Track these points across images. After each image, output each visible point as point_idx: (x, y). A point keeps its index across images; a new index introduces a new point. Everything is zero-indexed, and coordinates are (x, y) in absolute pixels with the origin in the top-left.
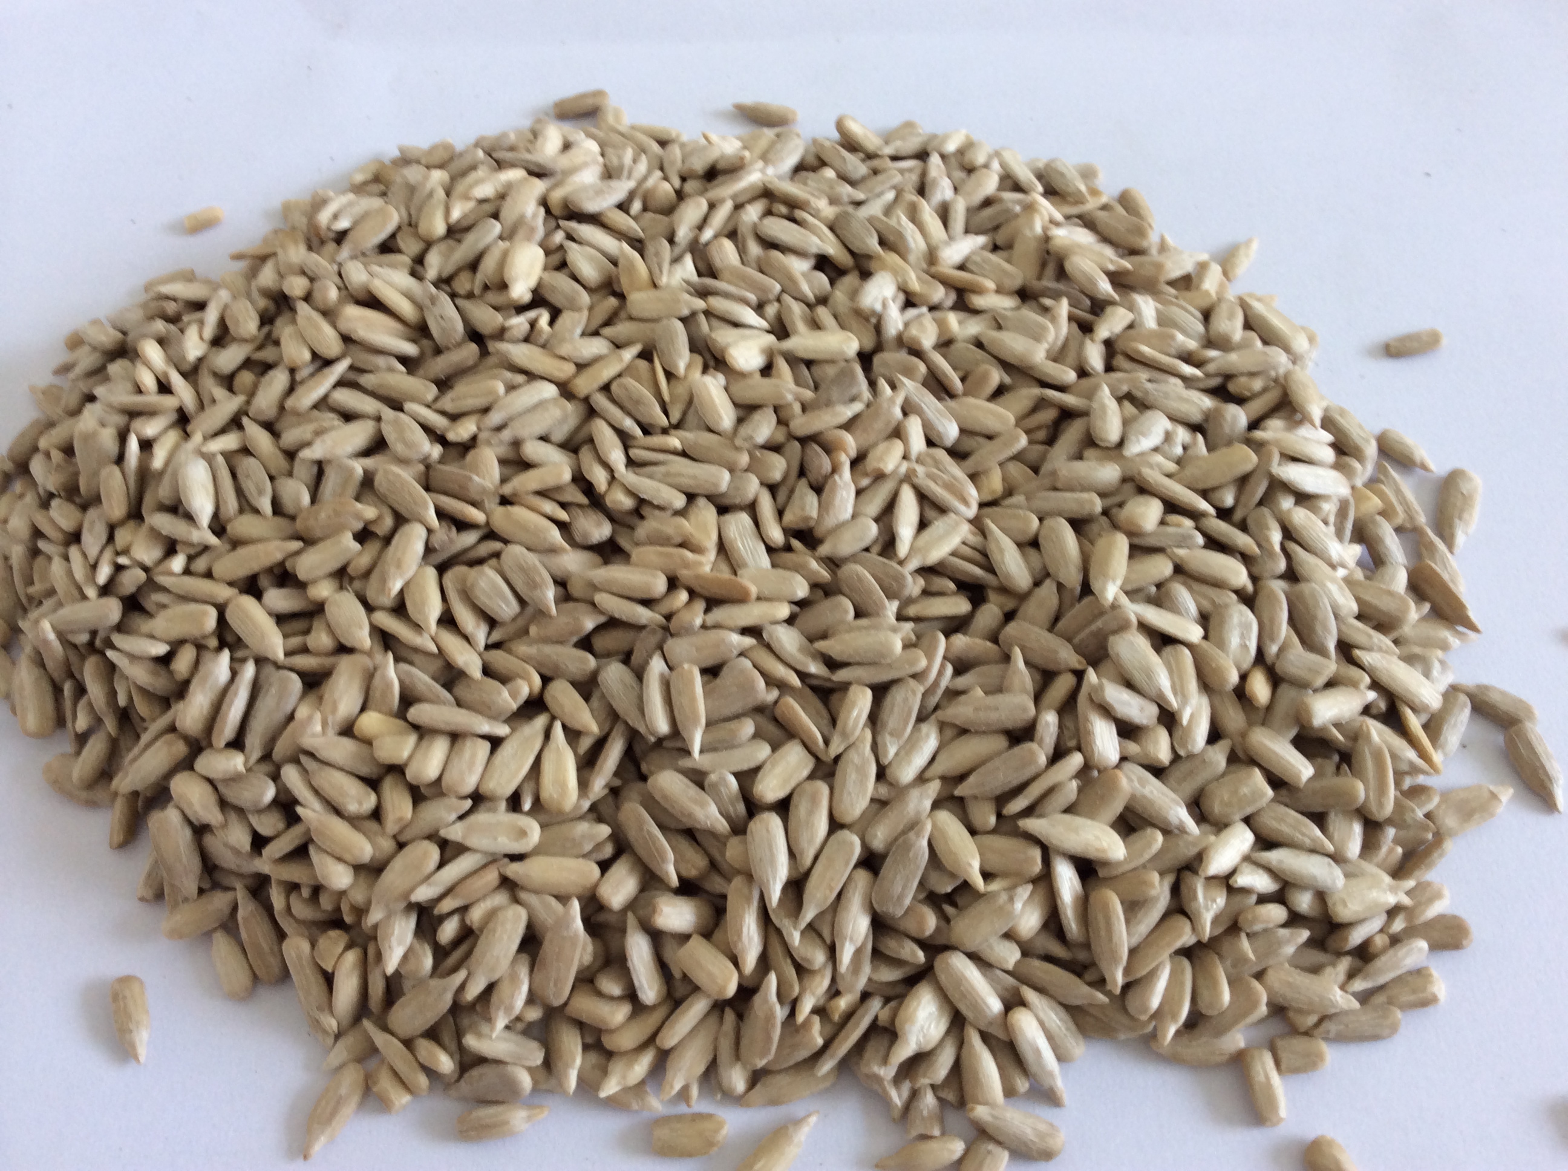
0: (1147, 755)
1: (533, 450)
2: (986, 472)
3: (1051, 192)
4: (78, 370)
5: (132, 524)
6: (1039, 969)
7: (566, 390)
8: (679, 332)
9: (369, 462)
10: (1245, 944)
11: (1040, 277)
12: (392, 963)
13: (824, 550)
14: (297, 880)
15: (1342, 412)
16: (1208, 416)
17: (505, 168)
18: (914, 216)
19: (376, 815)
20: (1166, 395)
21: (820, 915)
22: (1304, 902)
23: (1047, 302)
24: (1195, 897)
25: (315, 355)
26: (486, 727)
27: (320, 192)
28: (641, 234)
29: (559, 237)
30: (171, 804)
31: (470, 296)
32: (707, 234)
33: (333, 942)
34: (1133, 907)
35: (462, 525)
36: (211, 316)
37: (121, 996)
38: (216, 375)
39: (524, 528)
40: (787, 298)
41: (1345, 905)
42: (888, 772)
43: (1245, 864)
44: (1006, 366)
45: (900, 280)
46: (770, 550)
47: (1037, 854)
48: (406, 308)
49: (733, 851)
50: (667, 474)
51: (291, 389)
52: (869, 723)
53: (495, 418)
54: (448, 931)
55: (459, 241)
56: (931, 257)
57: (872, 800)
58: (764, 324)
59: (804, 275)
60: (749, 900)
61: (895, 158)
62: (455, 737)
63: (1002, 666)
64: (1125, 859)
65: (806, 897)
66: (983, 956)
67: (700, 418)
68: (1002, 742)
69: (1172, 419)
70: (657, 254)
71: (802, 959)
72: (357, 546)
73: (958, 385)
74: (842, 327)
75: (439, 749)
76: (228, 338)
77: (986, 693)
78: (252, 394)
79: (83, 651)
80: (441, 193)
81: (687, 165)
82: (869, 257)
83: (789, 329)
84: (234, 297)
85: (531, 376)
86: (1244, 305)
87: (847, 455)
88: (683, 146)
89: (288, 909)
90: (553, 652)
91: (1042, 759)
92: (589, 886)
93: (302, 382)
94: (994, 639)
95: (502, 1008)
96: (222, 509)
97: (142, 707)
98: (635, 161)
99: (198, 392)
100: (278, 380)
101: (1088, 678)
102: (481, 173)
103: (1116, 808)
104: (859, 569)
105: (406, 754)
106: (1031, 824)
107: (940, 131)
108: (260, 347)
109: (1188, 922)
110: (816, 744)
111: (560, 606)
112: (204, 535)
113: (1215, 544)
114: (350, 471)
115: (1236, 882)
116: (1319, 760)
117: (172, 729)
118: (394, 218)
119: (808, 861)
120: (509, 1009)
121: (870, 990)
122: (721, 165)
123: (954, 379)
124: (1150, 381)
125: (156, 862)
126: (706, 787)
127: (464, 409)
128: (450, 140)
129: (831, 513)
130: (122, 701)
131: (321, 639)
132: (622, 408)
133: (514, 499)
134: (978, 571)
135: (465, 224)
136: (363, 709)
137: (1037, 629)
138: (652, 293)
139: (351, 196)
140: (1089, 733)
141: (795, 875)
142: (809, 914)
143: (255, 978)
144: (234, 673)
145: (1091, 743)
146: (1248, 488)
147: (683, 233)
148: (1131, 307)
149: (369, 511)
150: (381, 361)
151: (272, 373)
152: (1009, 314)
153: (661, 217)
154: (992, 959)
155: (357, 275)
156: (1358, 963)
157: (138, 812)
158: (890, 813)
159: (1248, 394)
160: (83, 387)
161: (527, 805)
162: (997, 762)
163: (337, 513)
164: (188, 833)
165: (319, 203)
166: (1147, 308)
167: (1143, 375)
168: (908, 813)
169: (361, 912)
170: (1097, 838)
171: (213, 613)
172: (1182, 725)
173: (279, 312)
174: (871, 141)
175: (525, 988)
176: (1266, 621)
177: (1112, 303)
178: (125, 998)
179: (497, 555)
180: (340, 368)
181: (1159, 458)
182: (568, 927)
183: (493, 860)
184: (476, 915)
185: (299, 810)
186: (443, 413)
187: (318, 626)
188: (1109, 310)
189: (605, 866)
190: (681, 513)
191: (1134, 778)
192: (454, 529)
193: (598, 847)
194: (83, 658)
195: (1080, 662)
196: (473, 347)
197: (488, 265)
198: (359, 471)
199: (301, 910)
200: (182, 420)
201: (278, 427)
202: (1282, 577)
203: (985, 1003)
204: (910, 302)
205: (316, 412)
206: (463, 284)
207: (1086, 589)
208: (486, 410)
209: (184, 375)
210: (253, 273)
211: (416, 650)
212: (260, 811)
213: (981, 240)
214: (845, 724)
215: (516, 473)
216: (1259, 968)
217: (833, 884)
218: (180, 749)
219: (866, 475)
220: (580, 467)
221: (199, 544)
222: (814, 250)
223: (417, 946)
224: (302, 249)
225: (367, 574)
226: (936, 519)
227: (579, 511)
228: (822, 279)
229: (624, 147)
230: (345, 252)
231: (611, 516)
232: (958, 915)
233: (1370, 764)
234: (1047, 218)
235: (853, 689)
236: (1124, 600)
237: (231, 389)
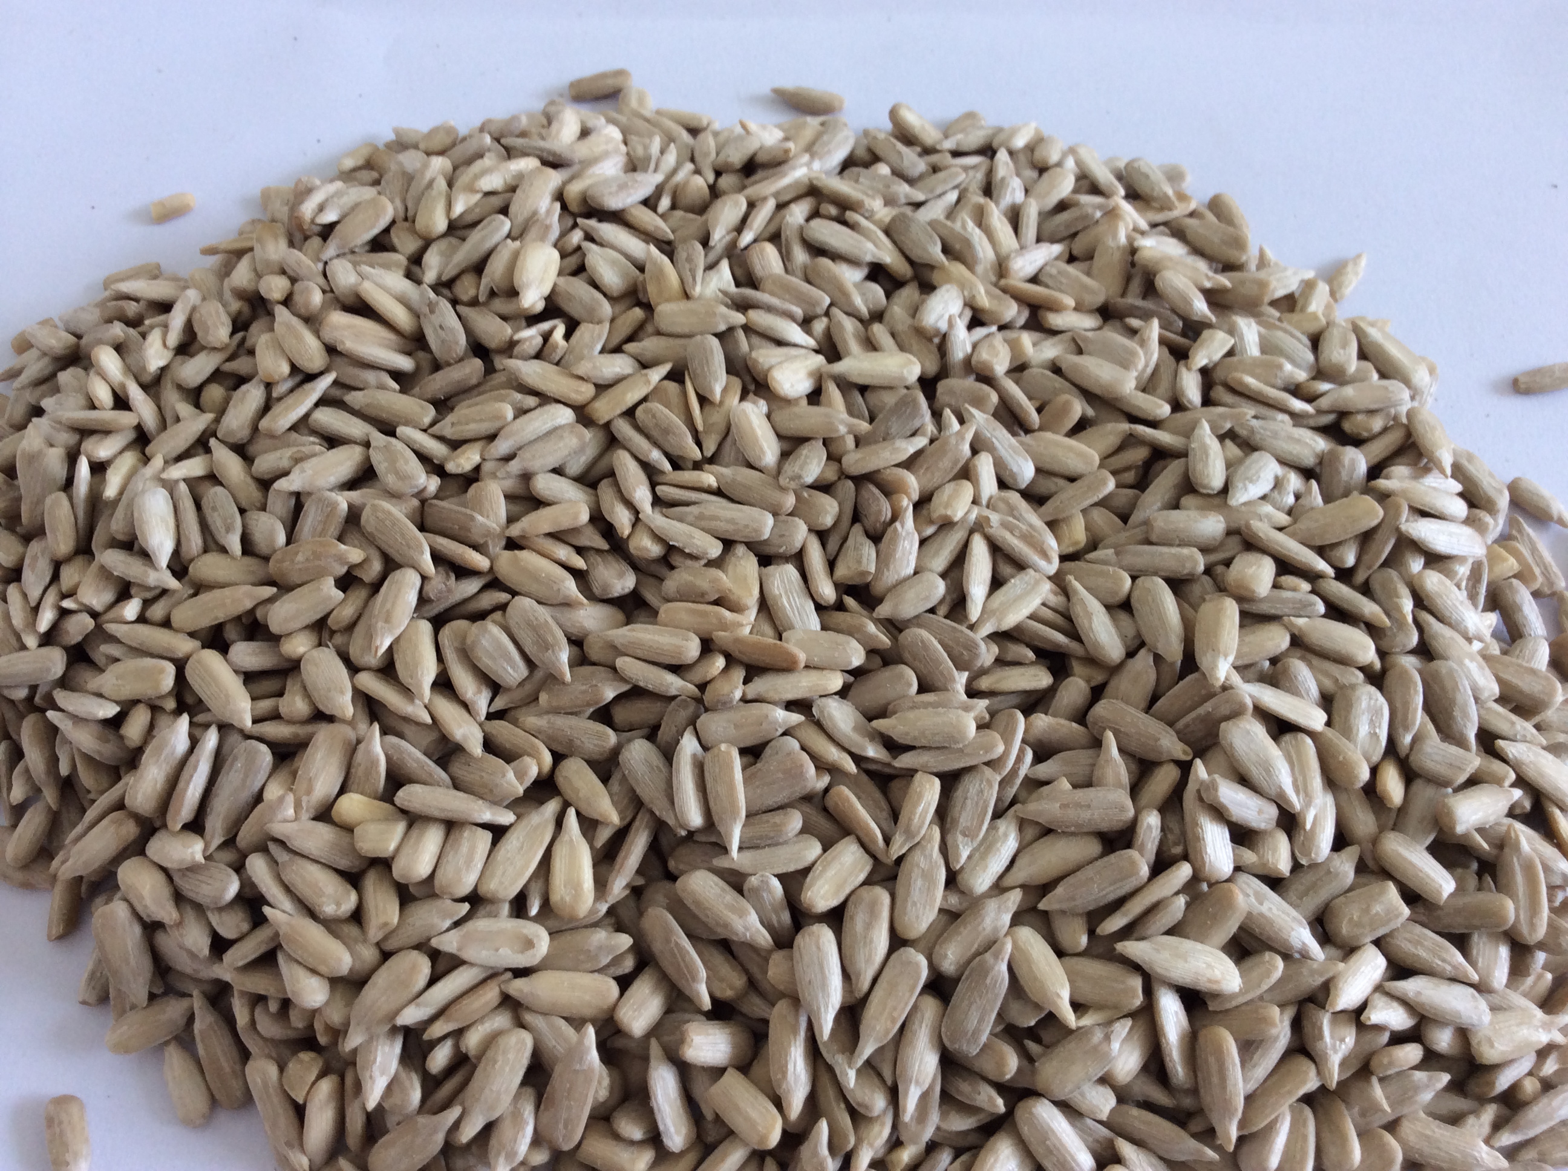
0: (1265, 865)
1: (546, 485)
2: (1067, 520)
3: (1133, 196)
4: (24, 378)
5: (79, 561)
6: (1139, 1119)
7: (583, 416)
8: (715, 350)
9: (355, 495)
10: (1378, 1091)
11: (1123, 294)
12: (373, 1096)
13: (884, 610)
14: (262, 992)
15: (1470, 458)
16: (1322, 459)
17: (516, 157)
18: (981, 218)
19: (357, 917)
20: (1275, 435)
21: (880, 1051)
22: (1443, 1040)
23: (1135, 322)
24: (1321, 1037)
25: (295, 369)
26: (487, 815)
27: (304, 179)
28: (671, 237)
29: (576, 237)
30: (119, 895)
31: (474, 303)
32: (747, 238)
33: (306, 1066)
34: (1249, 1047)
35: (462, 572)
36: (177, 319)
37: (56, 1122)
38: (180, 387)
39: (534, 576)
40: (836, 311)
41: (1492, 1046)
42: (959, 878)
43: (1377, 995)
44: (1088, 395)
45: (966, 293)
46: (820, 608)
47: (1137, 983)
48: (400, 316)
49: (776, 971)
50: (701, 517)
51: (266, 408)
52: (936, 820)
53: (502, 447)
54: (440, 1058)
55: (464, 239)
56: (1001, 268)
57: (941, 910)
58: (811, 342)
59: (856, 285)
60: (795, 1031)
61: (956, 154)
62: (451, 826)
63: (1090, 752)
64: (1241, 990)
65: (863, 1029)
66: (1072, 1104)
67: (738, 451)
68: (1094, 847)
69: (1282, 462)
70: (689, 259)
71: (859, 1104)
72: (340, 595)
73: (1034, 418)
74: (902, 348)
75: (431, 840)
76: (195, 346)
77: (1075, 786)
78: (221, 412)
79: (21, 707)
80: (441, 184)
81: (722, 157)
82: (931, 267)
83: (840, 347)
84: (204, 299)
85: (545, 399)
86: (1357, 330)
87: (910, 499)
88: (716, 134)
89: (253, 1023)
90: (566, 725)
91: (1145, 871)
92: (605, 1007)
93: (279, 399)
94: (1081, 717)
95: (503, 1154)
96: (184, 549)
97: (87, 778)
98: (662, 152)
99: (159, 408)
100: (252, 396)
101: (1196, 771)
102: (487, 161)
103: (1231, 927)
104: (924, 633)
105: (392, 846)
106: (1132, 948)
107: (1006, 125)
108: (231, 358)
109: (1313, 1067)
110: (875, 842)
111: (575, 669)
112: (163, 578)
113: (1337, 612)
114: (334, 506)
115: (1369, 1019)
116: (1459, 870)
117: (120, 806)
118: (388, 212)
119: (865, 985)
120: (511, 1155)
121: (937, 1139)
122: (761, 158)
123: (1029, 408)
124: (1255, 417)
125: (100, 961)
126: (746, 893)
127: (468, 435)
128: (452, 123)
129: (892, 567)
130: (64, 770)
131: (295, 704)
132: (648, 436)
133: (523, 543)
134: (1060, 638)
135: (470, 219)
136: (343, 790)
137: (1132, 710)
138: (684, 305)
139: (339, 184)
140: (1199, 839)
141: (851, 1001)
142: (867, 1049)
143: (214, 1102)
144: (194, 742)
145: (1200, 852)
146: (1374, 546)
147: (719, 236)
148: (1232, 331)
149: (355, 554)
150: (370, 377)
151: (244, 388)
152: (1090, 334)
153: (691, 216)
154: (1083, 1107)
155: (345, 276)
156: (1506, 1111)
157: (82, 899)
158: (962, 929)
159: (1365, 434)
160: (30, 397)
161: (534, 911)
162: (1089, 872)
163: (317, 556)
164: (137, 930)
165: (303, 192)
166: (1250, 331)
167: (1249, 411)
168: (984, 929)
169: (338, 1033)
170: (1209, 966)
171: (170, 669)
172: (1305, 830)
173: (253, 318)
174: (930, 135)
175: (529, 1130)
176: (1398, 705)
177: (1209, 326)
178: (60, 1123)
179: (503, 607)
180: (324, 383)
181: (1267, 508)
182: (581, 1060)
183: (493, 975)
184: (472, 1041)
185: (267, 910)
186: (441, 438)
187: (292, 686)
188: (1206, 333)
189: (624, 983)
190: (716, 563)
191: (1250, 892)
192: (453, 577)
193: (617, 960)
194: (22, 717)
195: (1185, 752)
196: (478, 363)
197: (496, 269)
198: (344, 506)
199: (268, 1027)
200: (142, 439)
201: (251, 450)
202: (1412, 652)
203: (1075, 1161)
204: (976, 322)
205: (294, 435)
206: (466, 289)
207: (1190, 663)
208: (492, 437)
209: (145, 387)
210: (226, 270)
211: (407, 720)
212: (221, 909)
213: (1057, 249)
214: (910, 820)
215: (527, 512)
216: (1391, 1118)
217: (895, 1014)
218: (130, 830)
219: (931, 522)
220: (599, 506)
221: (155, 588)
222: (869, 258)
223: (403, 1075)
224: (283, 244)
225: (351, 627)
226: (1013, 577)
227: (599, 559)
228: (877, 291)
229: (651, 136)
230: (331, 249)
231: (635, 564)
232: (1043, 1055)
233: (1519, 878)
234: (1131, 227)
235: (918, 776)
236: (1236, 679)
237: (197, 405)
